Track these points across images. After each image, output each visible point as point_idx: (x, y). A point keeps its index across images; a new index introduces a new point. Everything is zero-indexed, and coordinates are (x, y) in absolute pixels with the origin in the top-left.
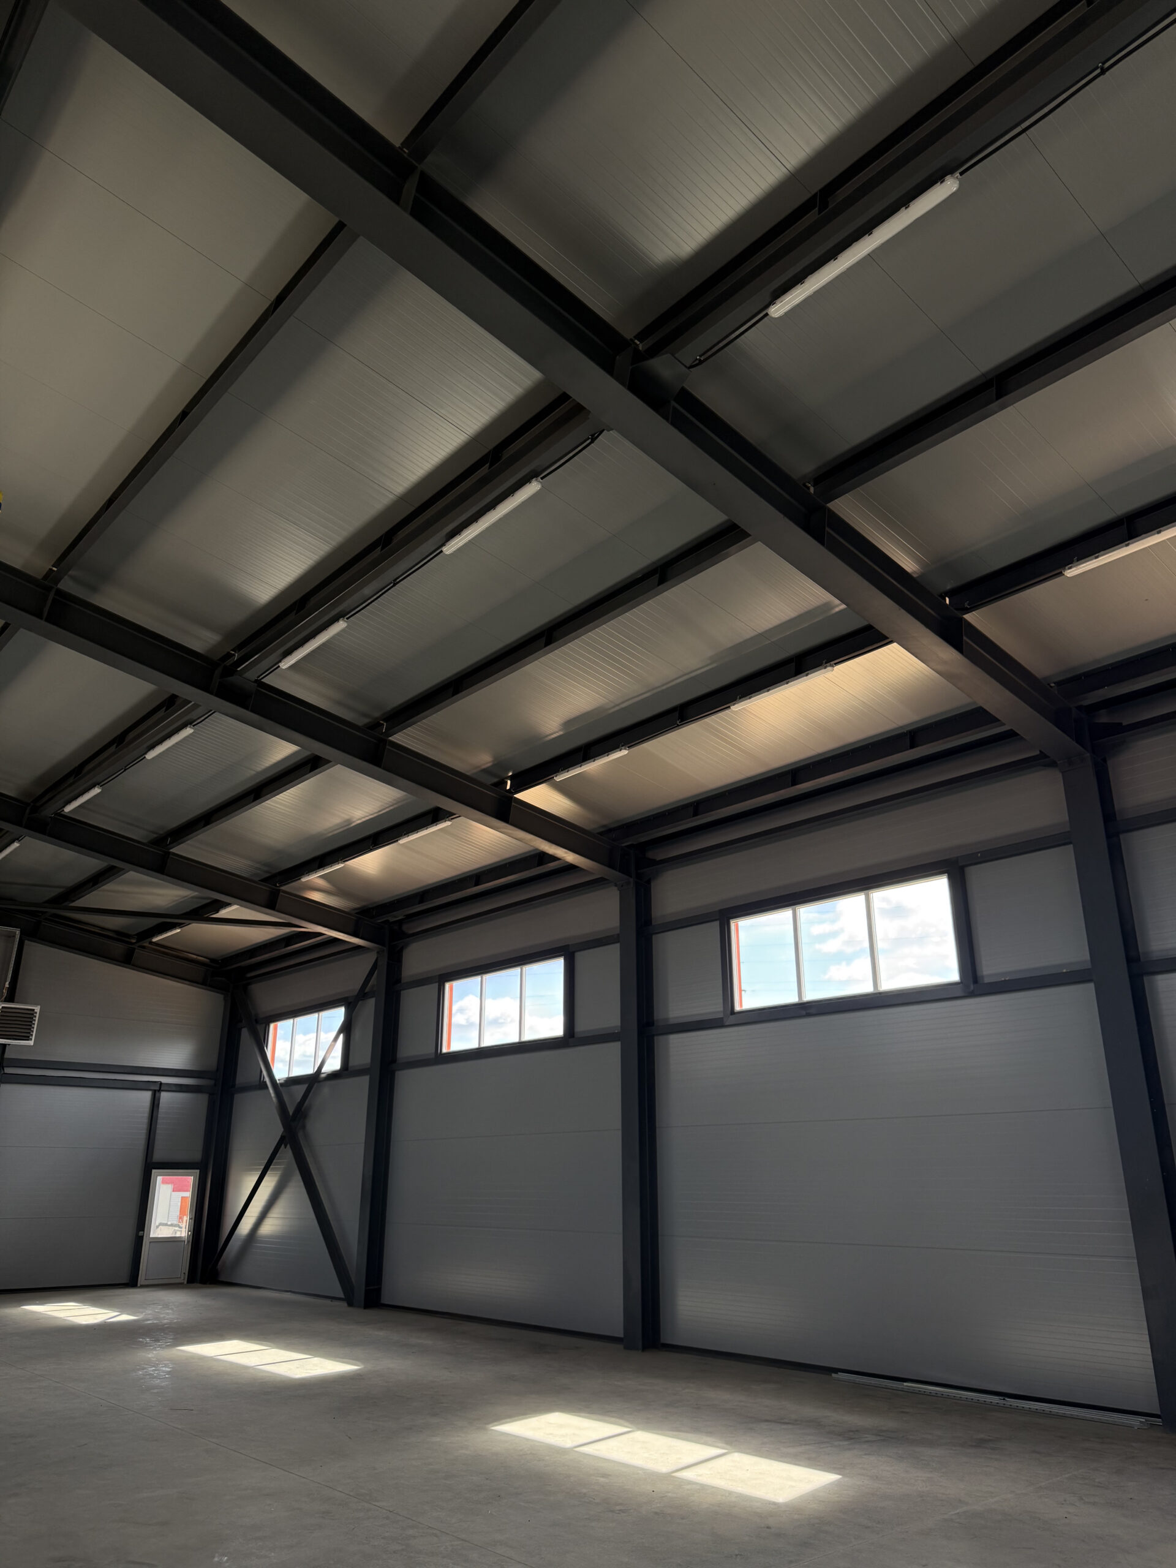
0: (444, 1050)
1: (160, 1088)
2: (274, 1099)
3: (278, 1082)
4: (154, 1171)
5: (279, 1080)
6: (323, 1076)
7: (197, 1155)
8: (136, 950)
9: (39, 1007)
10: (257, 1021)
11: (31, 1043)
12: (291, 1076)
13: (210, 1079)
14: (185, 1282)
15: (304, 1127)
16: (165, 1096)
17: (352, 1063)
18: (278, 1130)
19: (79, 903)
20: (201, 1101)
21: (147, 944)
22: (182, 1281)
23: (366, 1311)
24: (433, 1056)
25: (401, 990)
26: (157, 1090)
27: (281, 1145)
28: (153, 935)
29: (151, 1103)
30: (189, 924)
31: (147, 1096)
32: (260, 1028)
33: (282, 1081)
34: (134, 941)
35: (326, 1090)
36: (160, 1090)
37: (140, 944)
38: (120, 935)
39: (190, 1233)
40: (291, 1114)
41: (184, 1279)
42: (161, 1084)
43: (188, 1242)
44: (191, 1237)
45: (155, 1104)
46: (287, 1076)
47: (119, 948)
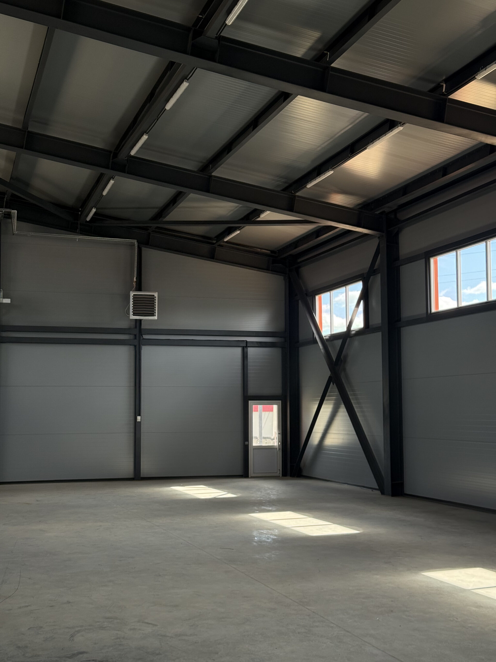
0: (433, 310)
1: (247, 345)
2: (323, 351)
3: (324, 338)
4: (250, 402)
5: (325, 336)
6: (353, 332)
7: (278, 391)
8: (217, 248)
9: (157, 293)
10: (306, 294)
11: (156, 318)
12: (332, 333)
13: (281, 337)
14: (281, 475)
15: (344, 370)
16: (251, 351)
17: (371, 323)
18: (328, 373)
19: (168, 218)
20: (276, 353)
21: (222, 244)
22: (279, 475)
23: (393, 498)
24: (425, 316)
25: (399, 266)
26: (245, 346)
27: (330, 383)
28: (224, 237)
29: (242, 356)
30: (244, 227)
31: (238, 351)
32: (309, 299)
33: (327, 338)
34: (215, 242)
35: (356, 343)
36: (247, 347)
37: (218, 243)
38: (205, 239)
39: (280, 443)
40: (334, 360)
41: (280, 474)
42: (247, 342)
43: (279, 449)
44: (281, 446)
45: (245, 356)
46: (330, 333)
47: (205, 248)
